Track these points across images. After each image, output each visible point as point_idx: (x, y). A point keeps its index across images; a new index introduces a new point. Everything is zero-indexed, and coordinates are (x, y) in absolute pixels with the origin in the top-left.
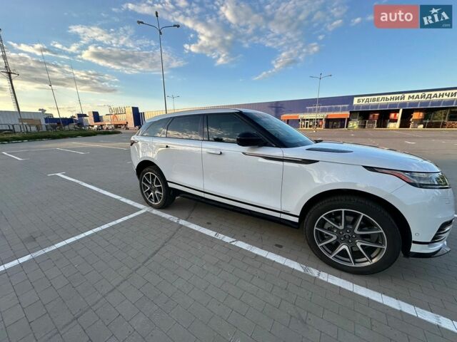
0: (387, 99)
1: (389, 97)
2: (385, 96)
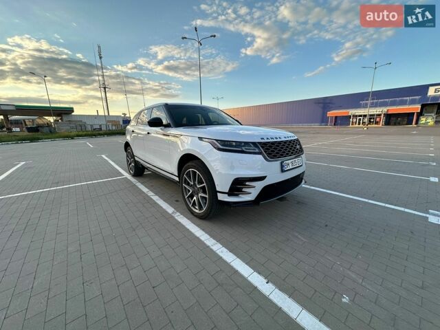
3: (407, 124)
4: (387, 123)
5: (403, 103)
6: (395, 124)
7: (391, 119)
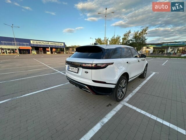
0: (44, 43)
1: (44, 42)
2: (43, 42)
3: (28, 54)
4: (20, 53)
5: (24, 45)
6: (24, 54)
7: (21, 51)
